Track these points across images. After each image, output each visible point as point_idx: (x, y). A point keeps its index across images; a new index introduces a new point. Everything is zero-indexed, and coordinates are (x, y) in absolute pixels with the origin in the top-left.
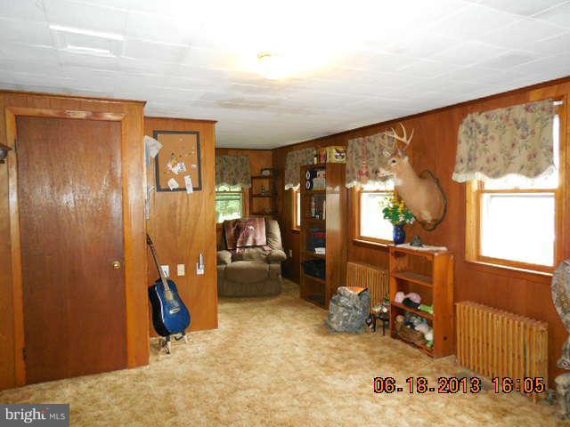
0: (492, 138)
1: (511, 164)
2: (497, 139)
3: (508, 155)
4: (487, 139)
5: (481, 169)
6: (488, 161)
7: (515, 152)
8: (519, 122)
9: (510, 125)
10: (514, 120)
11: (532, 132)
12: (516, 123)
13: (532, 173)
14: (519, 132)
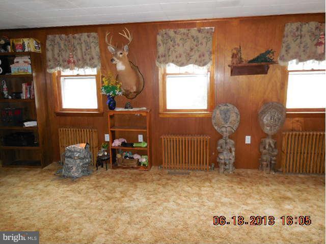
0: (178, 45)
1: (191, 60)
2: (181, 45)
3: (189, 55)
4: (175, 45)
5: (173, 62)
6: (177, 57)
7: (192, 53)
8: (195, 37)
9: (189, 39)
10: (192, 36)
11: (201, 43)
12: (193, 38)
13: (201, 64)
14: (195, 43)
